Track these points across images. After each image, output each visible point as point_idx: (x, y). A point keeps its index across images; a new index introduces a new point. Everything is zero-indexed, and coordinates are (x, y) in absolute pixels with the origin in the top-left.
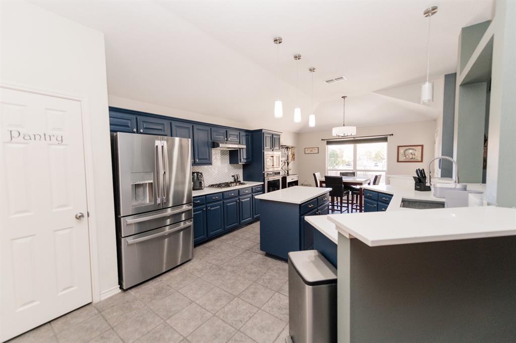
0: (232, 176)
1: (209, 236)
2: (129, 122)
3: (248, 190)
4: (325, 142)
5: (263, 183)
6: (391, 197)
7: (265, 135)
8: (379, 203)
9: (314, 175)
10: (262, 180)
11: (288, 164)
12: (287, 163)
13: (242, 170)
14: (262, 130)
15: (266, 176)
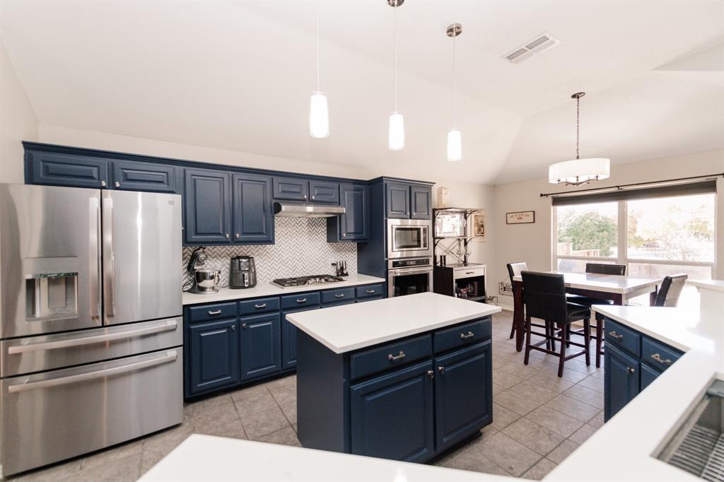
0: (333, 264)
1: (242, 379)
2: (95, 170)
3: (343, 292)
4: (550, 199)
5: (384, 280)
6: (675, 355)
7: (389, 188)
8: (644, 366)
9: (509, 266)
10: (383, 274)
11: (466, 244)
12: (463, 242)
13: (356, 253)
14: (382, 177)
15: (390, 265)
